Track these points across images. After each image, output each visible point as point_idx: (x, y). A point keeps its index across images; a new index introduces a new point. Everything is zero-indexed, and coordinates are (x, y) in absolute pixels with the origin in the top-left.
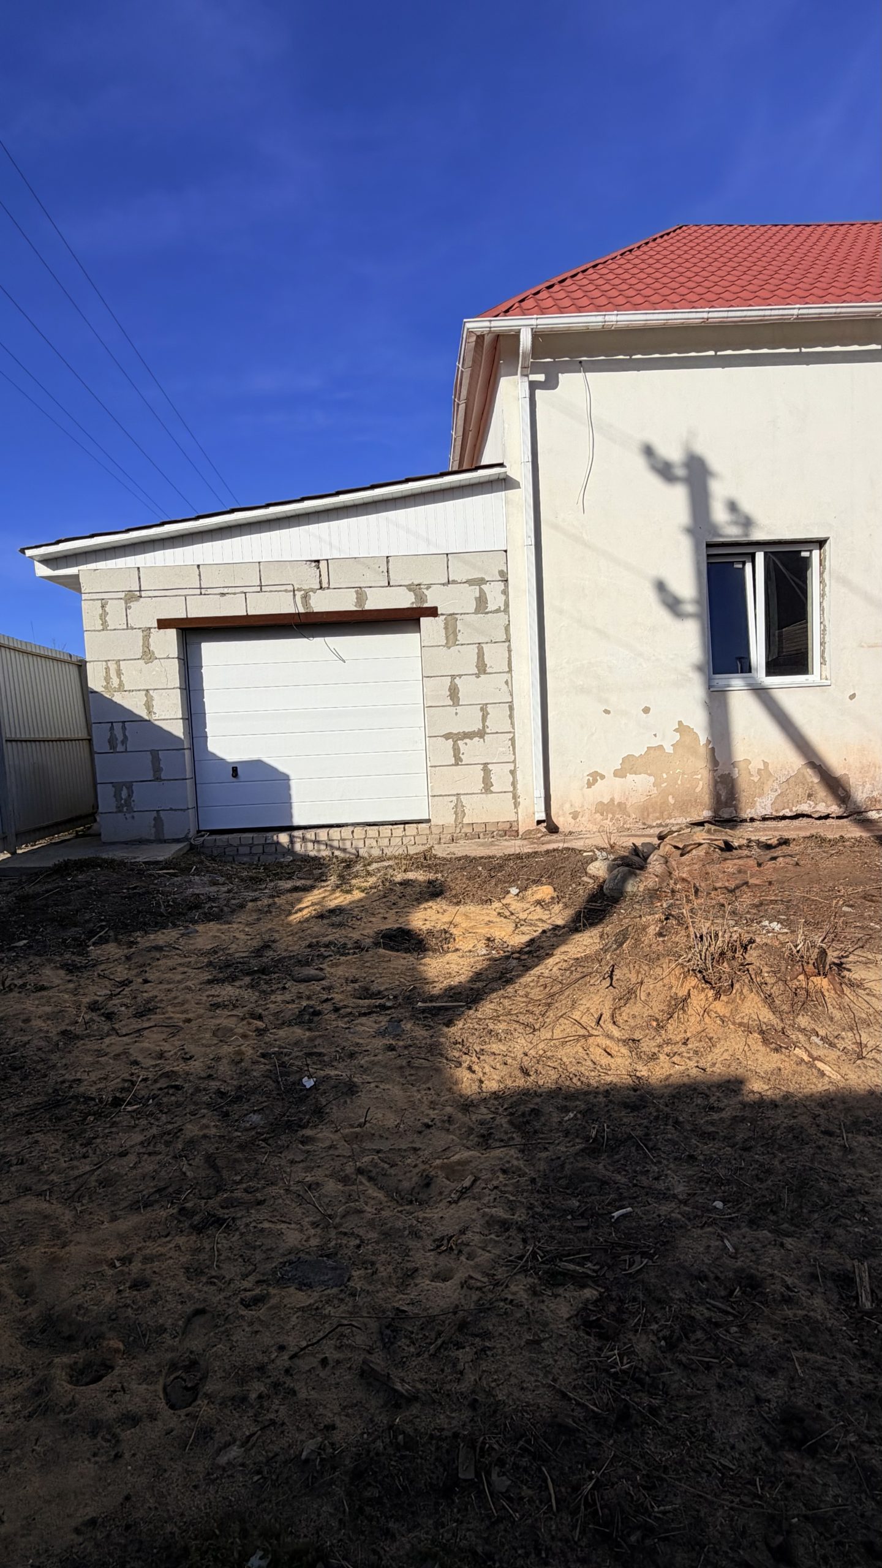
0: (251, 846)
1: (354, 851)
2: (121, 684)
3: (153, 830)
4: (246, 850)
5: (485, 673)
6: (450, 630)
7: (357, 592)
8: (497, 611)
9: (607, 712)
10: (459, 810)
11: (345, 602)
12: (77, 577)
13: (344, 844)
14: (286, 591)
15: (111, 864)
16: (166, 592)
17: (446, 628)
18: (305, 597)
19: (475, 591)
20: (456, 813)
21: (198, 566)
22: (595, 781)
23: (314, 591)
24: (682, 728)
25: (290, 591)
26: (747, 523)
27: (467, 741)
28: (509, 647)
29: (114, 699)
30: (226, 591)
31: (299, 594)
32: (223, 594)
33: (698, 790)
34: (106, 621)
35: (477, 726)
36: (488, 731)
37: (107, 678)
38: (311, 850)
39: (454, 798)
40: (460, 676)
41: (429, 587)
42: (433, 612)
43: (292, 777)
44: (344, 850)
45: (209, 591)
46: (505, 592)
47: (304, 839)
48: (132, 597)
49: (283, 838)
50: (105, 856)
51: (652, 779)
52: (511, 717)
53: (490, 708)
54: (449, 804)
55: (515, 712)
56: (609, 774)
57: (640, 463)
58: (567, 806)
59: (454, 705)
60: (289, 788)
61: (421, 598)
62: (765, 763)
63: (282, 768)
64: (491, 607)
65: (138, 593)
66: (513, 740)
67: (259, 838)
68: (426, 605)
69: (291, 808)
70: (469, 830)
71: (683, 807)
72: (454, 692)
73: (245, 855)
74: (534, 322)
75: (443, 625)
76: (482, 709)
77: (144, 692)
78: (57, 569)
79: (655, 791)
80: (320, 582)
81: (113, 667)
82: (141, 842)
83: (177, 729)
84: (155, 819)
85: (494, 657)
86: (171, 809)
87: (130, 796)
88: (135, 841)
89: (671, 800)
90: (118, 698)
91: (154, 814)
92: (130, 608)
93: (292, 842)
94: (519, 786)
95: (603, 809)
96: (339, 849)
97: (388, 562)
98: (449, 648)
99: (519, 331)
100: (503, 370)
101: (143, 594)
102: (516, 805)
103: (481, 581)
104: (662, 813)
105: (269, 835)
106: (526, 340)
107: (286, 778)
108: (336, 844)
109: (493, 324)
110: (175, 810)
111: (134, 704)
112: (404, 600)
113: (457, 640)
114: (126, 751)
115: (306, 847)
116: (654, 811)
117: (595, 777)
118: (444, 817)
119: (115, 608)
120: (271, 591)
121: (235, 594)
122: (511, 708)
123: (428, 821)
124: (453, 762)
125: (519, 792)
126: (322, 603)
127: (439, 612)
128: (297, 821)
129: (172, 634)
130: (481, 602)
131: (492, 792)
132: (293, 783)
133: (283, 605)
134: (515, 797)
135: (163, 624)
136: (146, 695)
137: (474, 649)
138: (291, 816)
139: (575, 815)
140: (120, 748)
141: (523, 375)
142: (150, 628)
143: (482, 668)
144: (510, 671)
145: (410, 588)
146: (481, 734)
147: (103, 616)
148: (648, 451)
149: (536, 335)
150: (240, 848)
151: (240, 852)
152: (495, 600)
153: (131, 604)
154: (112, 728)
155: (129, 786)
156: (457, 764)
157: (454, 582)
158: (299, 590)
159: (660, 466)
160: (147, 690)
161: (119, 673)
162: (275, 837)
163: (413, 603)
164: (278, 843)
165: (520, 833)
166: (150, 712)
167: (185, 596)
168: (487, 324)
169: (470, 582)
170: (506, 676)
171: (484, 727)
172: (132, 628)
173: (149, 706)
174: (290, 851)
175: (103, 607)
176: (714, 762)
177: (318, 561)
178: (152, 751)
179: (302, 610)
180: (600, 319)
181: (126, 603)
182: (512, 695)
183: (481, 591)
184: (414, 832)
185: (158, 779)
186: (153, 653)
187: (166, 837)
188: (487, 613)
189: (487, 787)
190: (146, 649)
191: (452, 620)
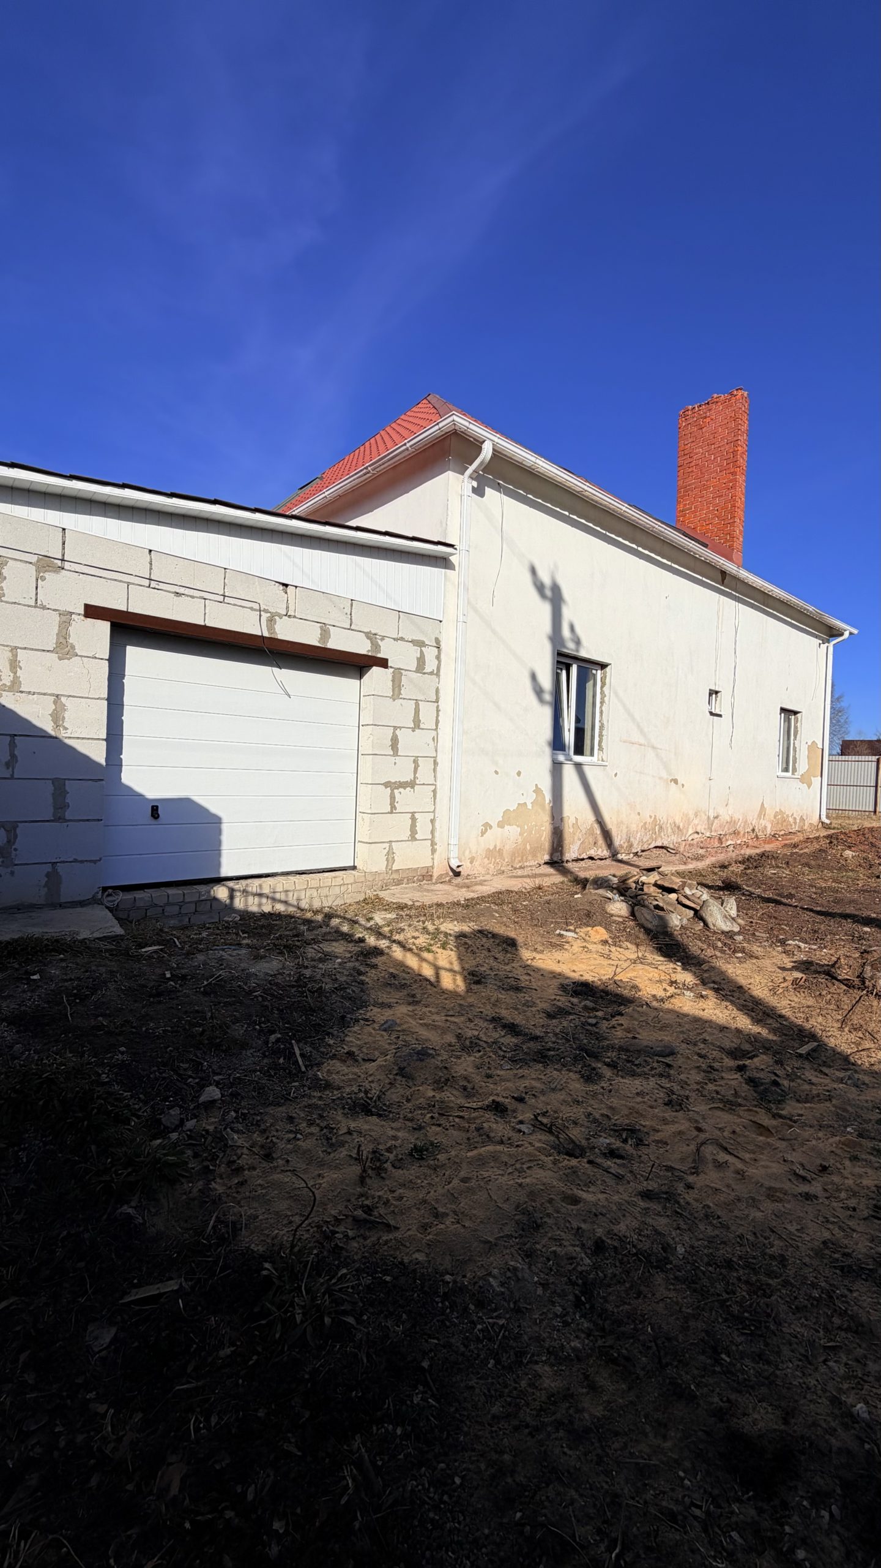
1: (295, 904)
2: (17, 683)
3: (44, 891)
5: (418, 727)
7: (321, 628)
8: (431, 673)
9: (496, 772)
10: (390, 856)
11: (310, 637)
14: (252, 609)
16: (99, 572)
17: (393, 681)
18: (271, 621)
19: (415, 652)
20: (387, 860)
21: (150, 551)
22: (486, 830)
23: (280, 616)
24: (538, 791)
25: (255, 610)
26: (578, 642)
27: (401, 790)
28: (438, 707)
30: (182, 590)
31: (265, 616)
32: (177, 594)
33: (543, 839)
34: (1, 589)
35: (408, 777)
36: (418, 782)
39: (387, 845)
40: (400, 728)
41: (383, 638)
42: (383, 663)
45: (161, 586)
46: (438, 658)
48: (47, 565)
49: (221, 893)
51: (519, 829)
52: (435, 770)
53: (420, 761)
54: (381, 851)
55: (438, 768)
56: (494, 824)
58: (467, 853)
59: (394, 755)
61: (376, 646)
62: (576, 819)
64: (428, 669)
65: (59, 563)
66: (434, 791)
67: (191, 893)
68: (379, 655)
70: (395, 876)
71: (534, 853)
72: (395, 743)
74: (496, 439)
75: (390, 678)
76: (414, 761)
79: (520, 840)
82: (32, 907)
83: (97, 753)
84: (48, 875)
85: (427, 714)
86: (75, 861)
88: (11, 908)
89: (528, 847)
91: (48, 868)
92: (43, 579)
94: (437, 834)
95: (490, 854)
97: (352, 605)
98: (394, 700)
99: (484, 441)
100: (452, 465)
101: (67, 565)
102: (433, 851)
103: (420, 644)
104: (523, 857)
105: (202, 888)
106: (487, 451)
107: (216, 821)
108: (278, 896)
109: (471, 426)
110: (82, 862)
111: (34, 712)
112: (361, 647)
113: (400, 694)
114: (12, 777)
115: (246, 901)
116: (519, 856)
117: (487, 826)
118: (372, 861)
119: (19, 576)
120: (235, 605)
121: (193, 597)
122: (435, 763)
123: (354, 868)
124: (389, 810)
125: (437, 840)
126: (287, 632)
127: (389, 665)
129: (102, 627)
130: (421, 661)
131: (416, 840)
133: (249, 624)
134: (433, 844)
135: (92, 612)
136: (55, 702)
137: (412, 705)
139: (472, 860)
142: (71, 613)
143: (417, 724)
144: (436, 729)
145: (368, 635)
146: (412, 784)
151: (166, 913)
152: (430, 665)
153: (47, 575)
156: (391, 812)
157: (402, 639)
158: (266, 611)
159: (538, 584)
160: (57, 696)
161: (14, 666)
162: (212, 893)
163: (368, 651)
164: (215, 899)
165: (435, 875)
166: (57, 726)
167: (129, 584)
168: (467, 424)
169: (414, 642)
170: (434, 733)
171: (415, 778)
172: (44, 608)
173: (57, 717)
174: (229, 908)
176: (553, 818)
177: (286, 585)
178: (54, 781)
179: (266, 634)
181: (38, 571)
182: (436, 751)
183: (421, 652)
185: (59, 819)
186: (73, 647)
187: (63, 900)
188: (424, 673)
189: (413, 837)
190: (62, 640)
191: (398, 673)
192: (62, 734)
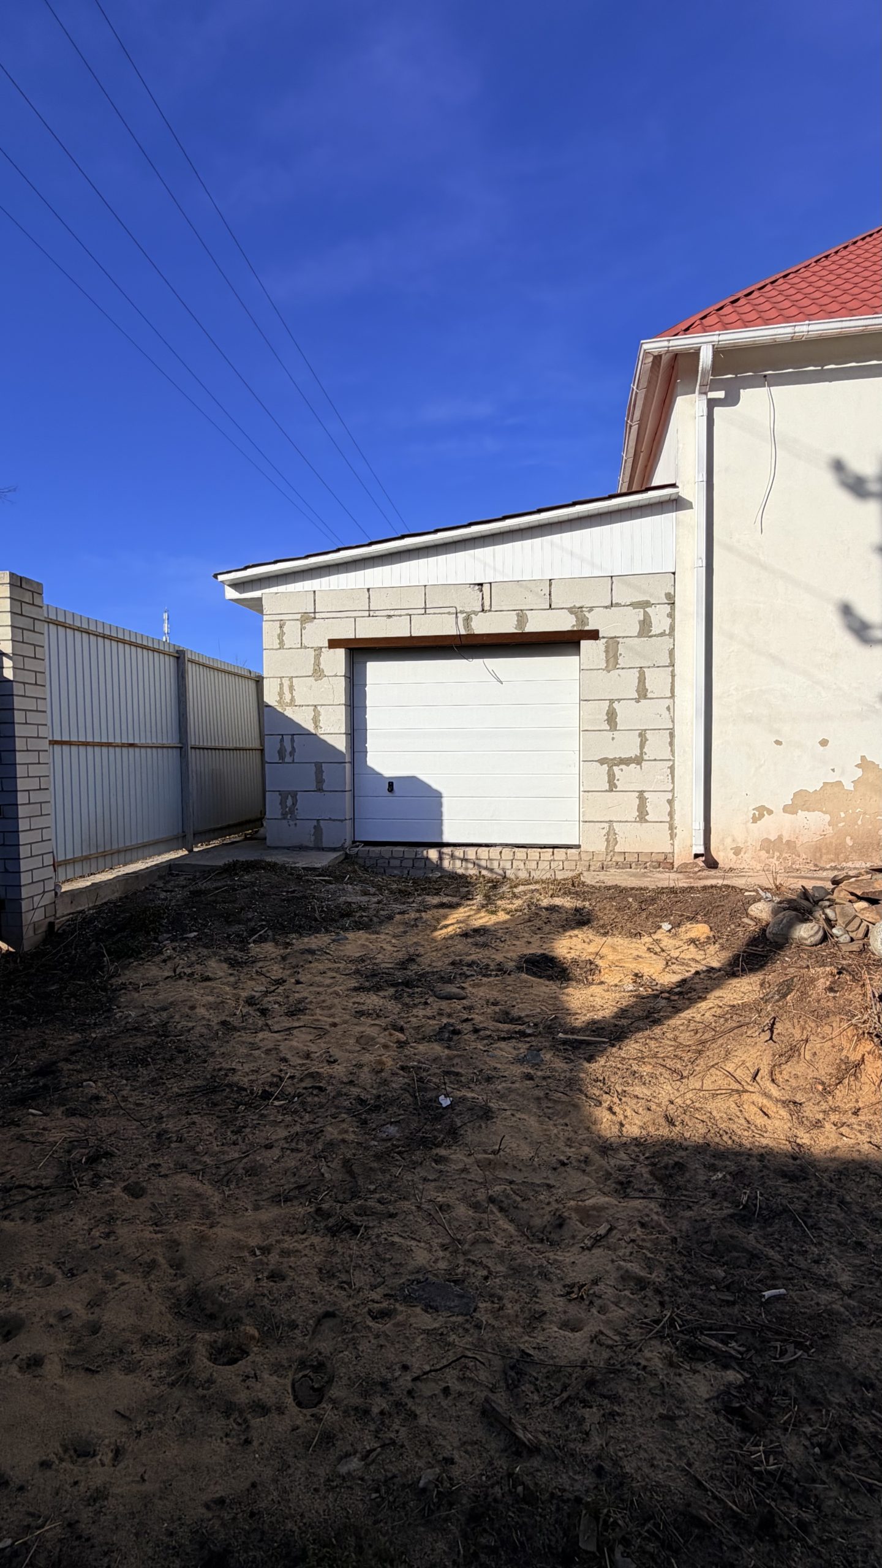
0: (402, 859)
1: (501, 872)
2: (293, 699)
3: (313, 838)
4: (397, 863)
5: (645, 697)
6: (611, 654)
7: (518, 615)
8: (662, 634)
9: (778, 743)
10: (611, 837)
11: (505, 624)
12: (260, 599)
13: (492, 864)
14: (449, 613)
15: (272, 867)
16: (338, 614)
17: (607, 652)
18: (467, 620)
19: (639, 614)
20: (608, 840)
21: (368, 590)
22: (761, 816)
23: (475, 613)
24: (865, 764)
25: (453, 614)
27: (623, 767)
28: (673, 672)
29: (286, 713)
30: (392, 613)
31: (461, 617)
32: (389, 616)
33: (881, 832)
34: (283, 640)
35: (634, 752)
36: (646, 757)
37: (281, 694)
38: (459, 868)
39: (606, 825)
40: (619, 700)
41: (591, 609)
42: (594, 635)
43: (445, 794)
44: (491, 870)
45: (377, 613)
46: (671, 615)
47: (453, 856)
48: (307, 618)
49: (433, 854)
50: (268, 859)
51: (827, 817)
52: (671, 744)
53: (649, 735)
54: (600, 831)
55: (676, 741)
56: (777, 809)
57: (828, 479)
58: (728, 841)
59: (610, 730)
60: (441, 805)
61: (583, 620)
63: (435, 786)
64: (655, 631)
65: (312, 615)
66: (672, 768)
67: (409, 852)
68: (587, 628)
69: (441, 824)
70: (620, 859)
71: (862, 851)
72: (611, 718)
73: (395, 868)
74: (716, 338)
75: (603, 648)
76: (640, 735)
77: (313, 708)
78: (244, 592)
79: (830, 831)
80: (483, 605)
81: (286, 682)
82: (302, 848)
83: (340, 743)
84: (315, 827)
85: (656, 681)
86: (330, 819)
87: (294, 804)
88: (295, 847)
89: (849, 842)
90: (289, 712)
91: (315, 823)
92: (305, 628)
93: (441, 858)
94: (676, 817)
95: (768, 846)
96: (486, 868)
97: (550, 585)
98: (609, 672)
99: (699, 349)
100: (679, 389)
101: (317, 616)
102: (673, 836)
103: (646, 604)
104: (837, 855)
105: (419, 849)
106: (706, 358)
107: (438, 796)
108: (483, 863)
109: (672, 343)
110: (334, 820)
111: (302, 718)
112: (564, 623)
113: (617, 663)
114: (293, 762)
115: (454, 864)
116: (828, 853)
117: (762, 812)
118: (594, 843)
119: (292, 629)
120: (434, 614)
121: (400, 616)
122: (672, 735)
123: (578, 847)
124: (607, 788)
125: (676, 823)
126: (483, 626)
127: (601, 635)
128: (447, 838)
129: (341, 653)
130: (645, 626)
131: (647, 821)
132: (445, 800)
133: (447, 627)
134: (672, 828)
135: (334, 644)
136: (314, 710)
137: (635, 674)
138: (441, 833)
139: (737, 851)
140: (288, 759)
141: (701, 393)
142: (321, 648)
143: (642, 693)
144: (673, 696)
145: (571, 610)
146: (638, 760)
147: (281, 636)
148: (838, 466)
149: (717, 352)
150: (392, 861)
151: (391, 865)
152: (660, 622)
153: (306, 625)
154: (282, 740)
155: (294, 795)
156: (612, 791)
157: (618, 605)
158: (462, 612)
159: (850, 481)
160: (315, 706)
161: (291, 688)
162: (425, 852)
163: (574, 626)
164: (427, 858)
165: (676, 866)
166: (316, 727)
167: (355, 618)
168: (666, 344)
169: (634, 605)
170: (668, 702)
171: (641, 753)
172: (306, 648)
173: (316, 721)
174: (439, 867)
175: (281, 627)
177: (481, 585)
178: (316, 764)
179: (463, 632)
180: (790, 330)
181: (302, 624)
182: (673, 721)
183: (646, 613)
184: (563, 857)
185: (320, 790)
186: (323, 671)
187: (324, 845)
188: (651, 637)
189: (642, 816)
190: (317, 668)
191: (613, 643)
192: (320, 732)
